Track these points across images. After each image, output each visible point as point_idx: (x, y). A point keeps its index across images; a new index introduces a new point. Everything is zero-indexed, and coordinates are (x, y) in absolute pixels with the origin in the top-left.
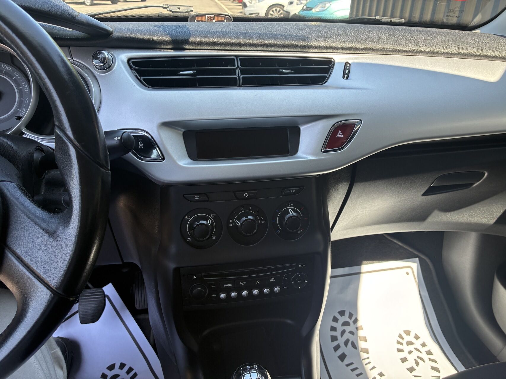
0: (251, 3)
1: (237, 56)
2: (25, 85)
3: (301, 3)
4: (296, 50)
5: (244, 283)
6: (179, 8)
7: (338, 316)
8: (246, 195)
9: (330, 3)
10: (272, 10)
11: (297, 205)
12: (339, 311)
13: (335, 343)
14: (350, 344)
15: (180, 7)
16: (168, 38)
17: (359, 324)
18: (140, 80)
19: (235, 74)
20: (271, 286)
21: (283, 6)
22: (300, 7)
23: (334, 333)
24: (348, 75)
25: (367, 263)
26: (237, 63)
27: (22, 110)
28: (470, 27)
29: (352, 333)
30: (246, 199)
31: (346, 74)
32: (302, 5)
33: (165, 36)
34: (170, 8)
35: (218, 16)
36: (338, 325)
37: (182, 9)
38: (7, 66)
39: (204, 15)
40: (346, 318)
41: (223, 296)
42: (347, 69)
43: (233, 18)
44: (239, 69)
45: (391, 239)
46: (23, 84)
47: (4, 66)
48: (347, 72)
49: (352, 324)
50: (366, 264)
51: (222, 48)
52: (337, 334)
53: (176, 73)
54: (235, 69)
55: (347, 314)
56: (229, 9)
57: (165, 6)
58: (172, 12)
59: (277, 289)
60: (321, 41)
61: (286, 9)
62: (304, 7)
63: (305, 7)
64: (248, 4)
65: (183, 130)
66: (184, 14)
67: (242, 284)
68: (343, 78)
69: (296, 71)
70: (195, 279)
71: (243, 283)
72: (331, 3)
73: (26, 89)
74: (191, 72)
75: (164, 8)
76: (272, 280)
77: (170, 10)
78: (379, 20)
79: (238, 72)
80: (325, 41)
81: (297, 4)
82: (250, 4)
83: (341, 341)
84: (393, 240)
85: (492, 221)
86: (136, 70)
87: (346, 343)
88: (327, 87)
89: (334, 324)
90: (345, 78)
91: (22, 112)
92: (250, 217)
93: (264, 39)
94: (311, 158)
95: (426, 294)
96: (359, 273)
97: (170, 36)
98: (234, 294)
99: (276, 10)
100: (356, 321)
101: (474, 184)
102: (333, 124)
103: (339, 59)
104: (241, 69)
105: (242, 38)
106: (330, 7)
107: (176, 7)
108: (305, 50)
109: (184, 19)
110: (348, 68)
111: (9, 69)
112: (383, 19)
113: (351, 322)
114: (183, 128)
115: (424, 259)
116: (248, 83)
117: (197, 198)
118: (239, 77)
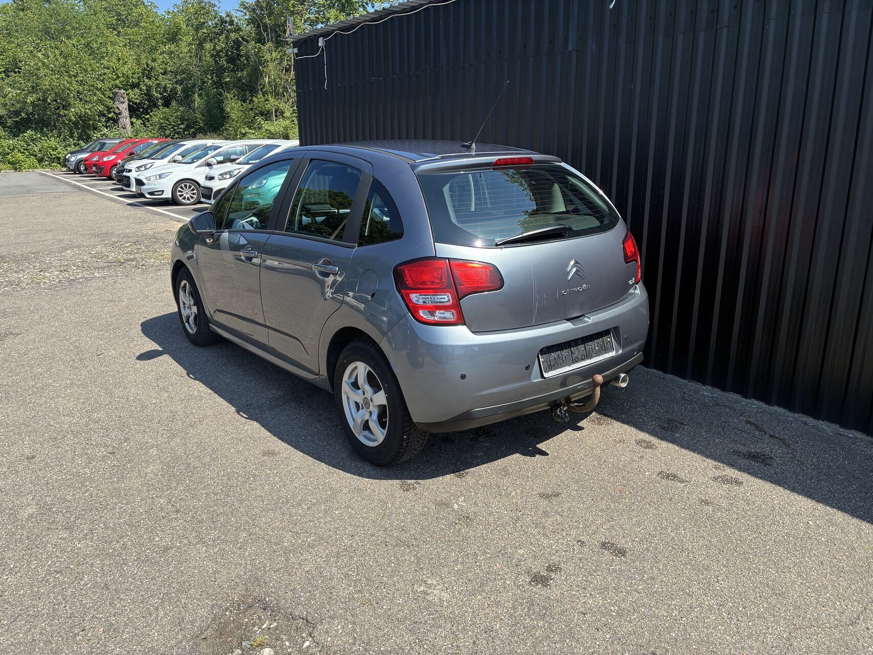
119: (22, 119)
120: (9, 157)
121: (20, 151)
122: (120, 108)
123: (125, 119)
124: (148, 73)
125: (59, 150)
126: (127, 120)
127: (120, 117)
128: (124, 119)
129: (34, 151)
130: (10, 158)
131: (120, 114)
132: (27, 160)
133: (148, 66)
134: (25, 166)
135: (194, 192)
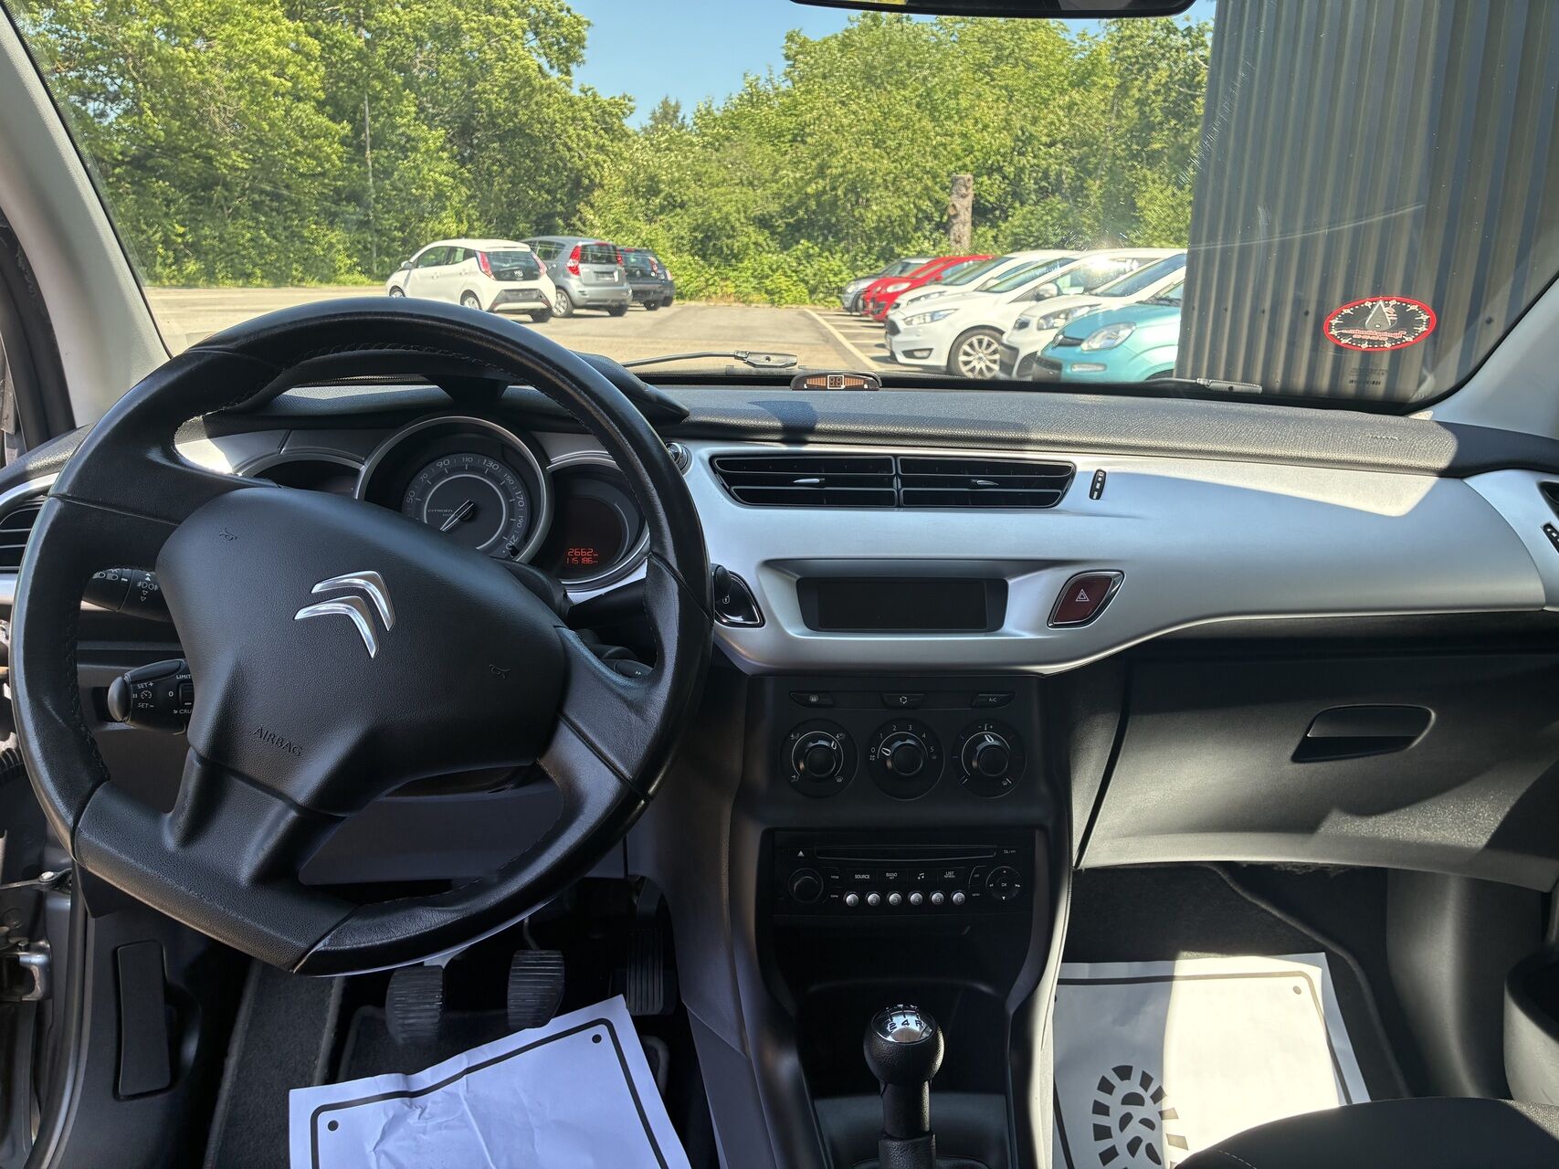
0: (909, 323)
1: (895, 456)
3: (1051, 324)
4: (1003, 447)
5: (895, 875)
6: (768, 359)
7: (1114, 1079)
8: (904, 700)
9: (1130, 327)
10: (968, 341)
11: (1000, 728)
12: (1115, 1066)
13: (1105, 1144)
14: (1142, 1148)
15: (771, 357)
16: (779, 424)
17: (1167, 1104)
18: (729, 491)
19: (892, 486)
20: (948, 889)
21: (1002, 333)
22: (1048, 336)
23: (1102, 1120)
24: (1100, 491)
25: (1189, 955)
26: (896, 468)
28: (1411, 404)
29: (1148, 1123)
30: (903, 707)
31: (1097, 490)
32: (1055, 331)
33: (774, 420)
34: (750, 359)
35: (850, 377)
36: (1112, 1101)
37: (774, 360)
38: (491, 463)
39: (824, 375)
40: (1133, 1086)
41: (850, 898)
42: (1099, 482)
43: (881, 379)
44: (899, 478)
45: (1254, 901)
47: (487, 462)
48: (1098, 486)
49: (1148, 1101)
50: (1187, 958)
51: (870, 441)
52: (1111, 1121)
53: (789, 481)
54: (892, 478)
55: (1136, 1077)
56: (847, 336)
57: (739, 355)
58: (754, 365)
59: (958, 897)
60: (1049, 431)
61: (1009, 342)
62: (1057, 335)
63: (1061, 337)
64: (901, 325)
65: (799, 577)
66: (778, 370)
67: (889, 877)
68: (1091, 497)
69: (1002, 483)
70: (800, 857)
71: (892, 876)
72: (1134, 328)
74: (817, 480)
75: (737, 357)
76: (950, 875)
77: (749, 363)
78: (1204, 385)
79: (897, 483)
80: (1057, 431)
81: (1040, 328)
82: (906, 326)
83: (1120, 1140)
84: (1258, 903)
85: (1481, 840)
86: (721, 474)
87: (1133, 1146)
88: (1059, 512)
89: (1104, 1098)
90: (1095, 497)
92: (908, 742)
93: (945, 428)
94: (1028, 636)
95: (1345, 1045)
96: (1170, 978)
97: (781, 420)
98: (872, 898)
99: (980, 342)
100: (1158, 1096)
101: (1414, 739)
102: (1069, 577)
103: (1085, 464)
104: (901, 477)
105: (906, 425)
106: (1132, 338)
107: (763, 357)
108: (1019, 448)
109: (783, 380)
110: (1100, 479)
111: (495, 467)
112: (1212, 385)
113: (1147, 1096)
114: (799, 574)
115: (1342, 958)
116: (914, 501)
117: (814, 699)
118: (898, 491)
119: (800, 221)
120: (767, 282)
121: (785, 274)
122: (957, 205)
123: (963, 227)
124: (1024, 142)
125: (844, 275)
126: (966, 228)
127: (954, 221)
128: (961, 226)
129: (806, 275)
130: (769, 284)
131: (956, 216)
132: (793, 288)
133: (1023, 133)
134: (787, 298)
135: (997, 357)
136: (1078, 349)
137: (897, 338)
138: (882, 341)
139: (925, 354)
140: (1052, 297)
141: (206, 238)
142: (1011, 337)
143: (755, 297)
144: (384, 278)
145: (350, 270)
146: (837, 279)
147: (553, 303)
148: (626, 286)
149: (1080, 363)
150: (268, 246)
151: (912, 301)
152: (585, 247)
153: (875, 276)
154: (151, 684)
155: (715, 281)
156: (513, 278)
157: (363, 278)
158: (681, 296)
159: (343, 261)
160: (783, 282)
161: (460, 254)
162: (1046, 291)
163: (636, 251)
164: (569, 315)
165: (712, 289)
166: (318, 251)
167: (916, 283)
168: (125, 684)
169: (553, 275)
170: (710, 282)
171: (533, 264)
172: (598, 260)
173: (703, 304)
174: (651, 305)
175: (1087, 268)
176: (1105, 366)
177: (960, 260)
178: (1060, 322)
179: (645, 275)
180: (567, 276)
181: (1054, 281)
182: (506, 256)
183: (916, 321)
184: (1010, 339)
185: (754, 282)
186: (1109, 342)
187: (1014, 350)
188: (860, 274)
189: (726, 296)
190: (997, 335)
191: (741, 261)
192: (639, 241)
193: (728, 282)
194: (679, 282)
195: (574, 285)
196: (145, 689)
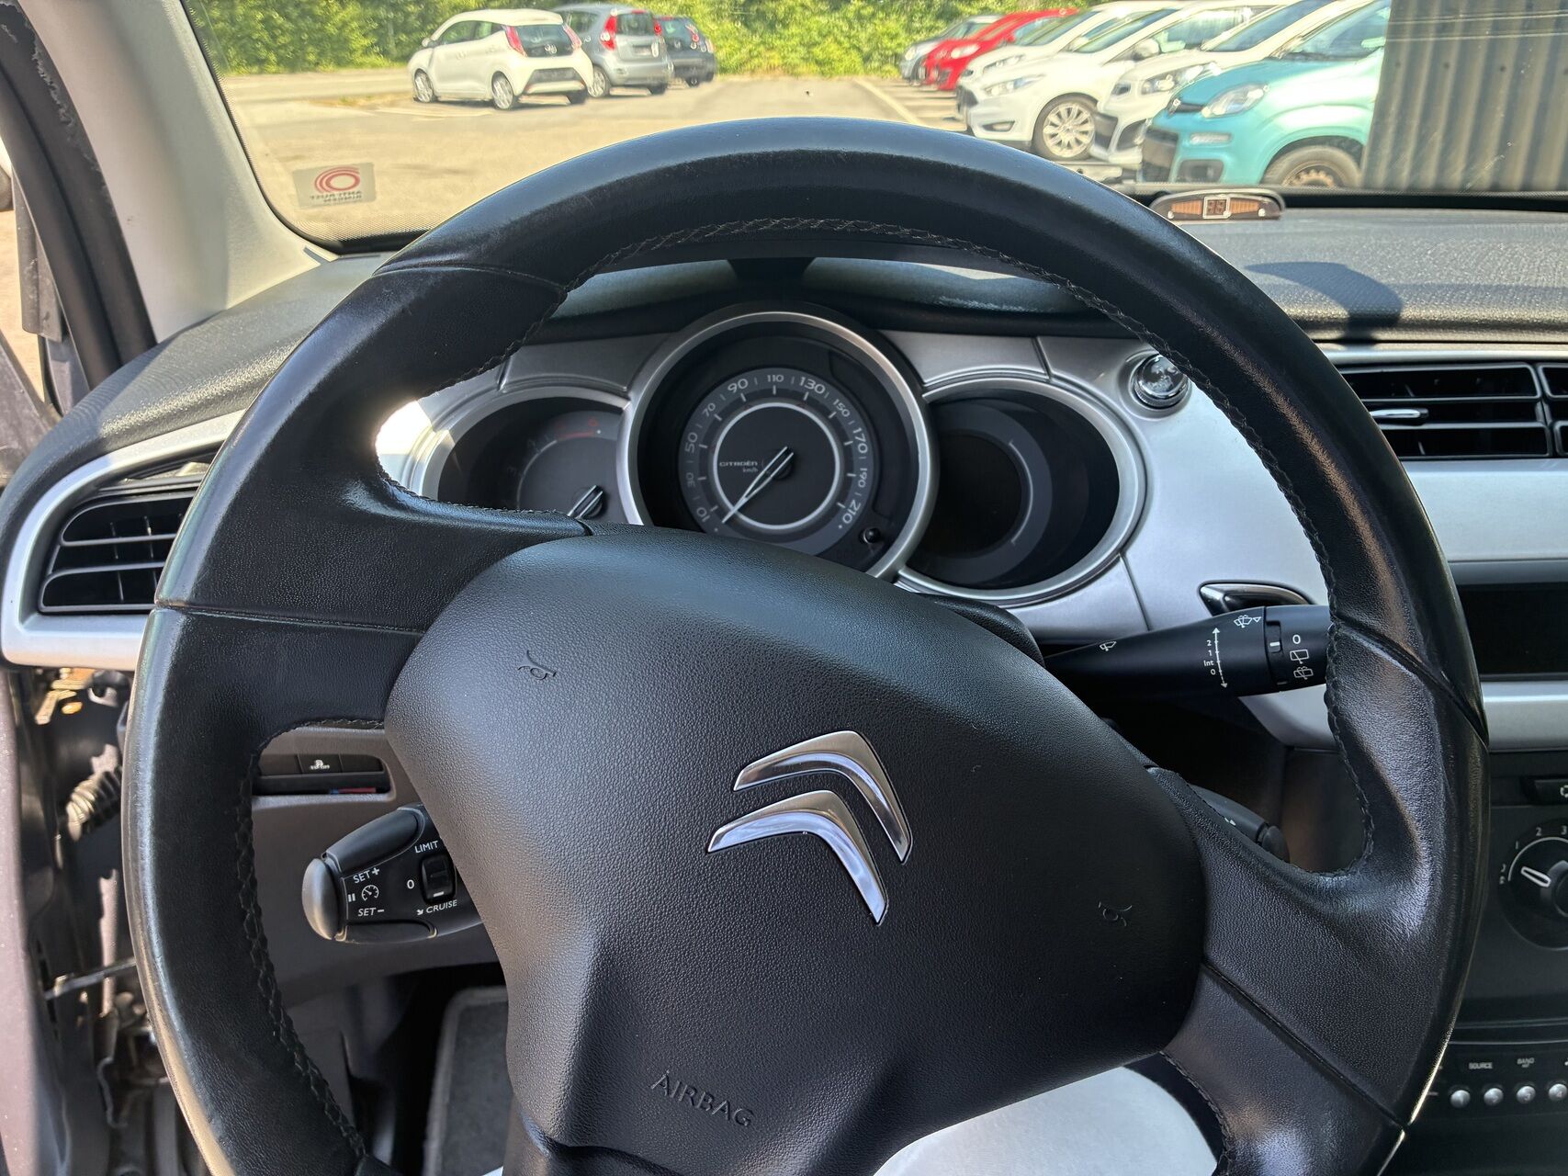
0: (991, 93)
1: (1533, 362)
2: (859, 435)
3: (1158, 88)
5: (1531, 1061)
8: (1565, 790)
9: (1262, 87)
10: (1056, 111)
21: (1095, 101)
22: (1158, 102)
27: (848, 507)
32: (1166, 97)
35: (1240, 200)
38: (814, 383)
39: (1198, 198)
41: (1459, 1095)
44: (1546, 403)
46: (855, 432)
47: (806, 382)
51: (1479, 337)
54: (1534, 403)
61: (1105, 110)
62: (1171, 101)
63: (1176, 102)
67: (1521, 1065)
71: (1526, 1063)
72: (1266, 88)
73: (863, 448)
74: (1415, 413)
79: (1542, 410)
81: (1144, 92)
82: (984, 96)
91: (850, 511)
98: (1493, 1094)
99: (1069, 111)
104: (1551, 402)
106: (1264, 100)
111: (820, 389)
118: (1551, 429)
121: (836, 40)
125: (901, 39)
129: (860, 41)
130: (818, 52)
132: (845, 57)
134: (839, 69)
135: (1089, 127)
136: (1197, 116)
137: (975, 110)
138: (953, 113)
139: (1006, 127)
140: (1151, 56)
141: (215, 21)
142: (1107, 104)
143: (803, 68)
144: (406, 58)
145: (366, 51)
146: (893, 45)
147: (589, 82)
148: (666, 61)
149: (1200, 133)
150: (280, 27)
151: (988, 67)
152: (620, 17)
153: (936, 38)
154: (376, 871)
155: (759, 53)
156: (544, 54)
157: (380, 60)
158: (724, 70)
159: (359, 42)
160: (833, 50)
161: (486, 28)
162: (1145, 49)
163: (676, 19)
164: (607, 96)
165: (756, 61)
166: (331, 29)
167: (985, 47)
168: (331, 875)
169: (588, 49)
170: (755, 53)
171: (565, 39)
172: (635, 31)
173: (746, 78)
174: (692, 82)
175: (1192, 20)
176: (1229, 135)
177: (1032, 17)
178: (1168, 84)
179: (685, 48)
180: (602, 51)
181: (1152, 36)
182: (535, 30)
183: (995, 91)
184: (1107, 108)
185: (802, 50)
186: (1237, 106)
187: (1113, 120)
188: (918, 38)
189: (772, 68)
190: (1089, 103)
191: (786, 26)
192: (676, 9)
193: (773, 53)
194: (721, 55)
195: (610, 61)
196: (367, 882)
